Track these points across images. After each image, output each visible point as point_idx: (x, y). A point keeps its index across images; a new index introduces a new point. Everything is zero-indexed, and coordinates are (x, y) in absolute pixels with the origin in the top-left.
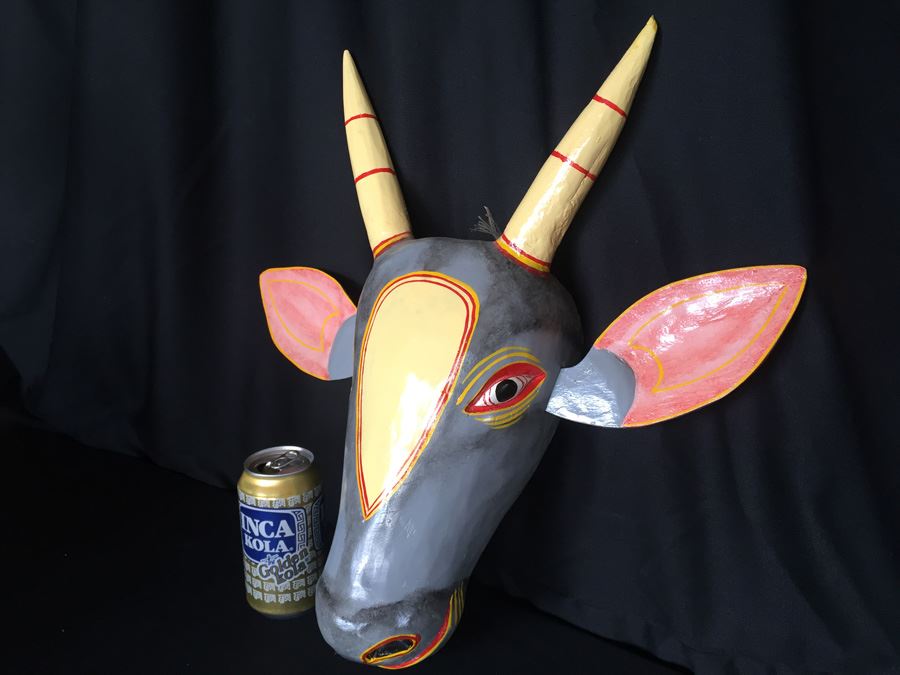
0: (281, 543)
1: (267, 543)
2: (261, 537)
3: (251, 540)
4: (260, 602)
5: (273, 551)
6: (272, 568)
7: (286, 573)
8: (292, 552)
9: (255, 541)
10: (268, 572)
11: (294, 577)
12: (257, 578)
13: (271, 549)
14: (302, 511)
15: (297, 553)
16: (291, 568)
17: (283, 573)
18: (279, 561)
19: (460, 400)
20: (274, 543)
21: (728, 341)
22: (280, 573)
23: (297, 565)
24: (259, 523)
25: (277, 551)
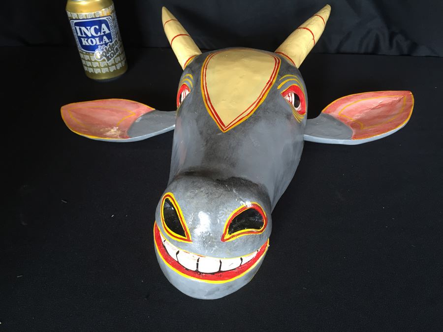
0: (105, 38)
1: (97, 39)
2: (93, 37)
3: (87, 41)
4: (99, 74)
5: (101, 43)
6: (103, 53)
7: (111, 54)
8: (111, 42)
9: (89, 40)
10: (101, 56)
11: (115, 56)
13: (100, 42)
14: (111, 18)
15: (113, 42)
16: (112, 51)
17: (109, 54)
18: (106, 48)
20: (101, 38)
22: (107, 55)
23: (115, 49)
24: (90, 29)
25: (104, 43)
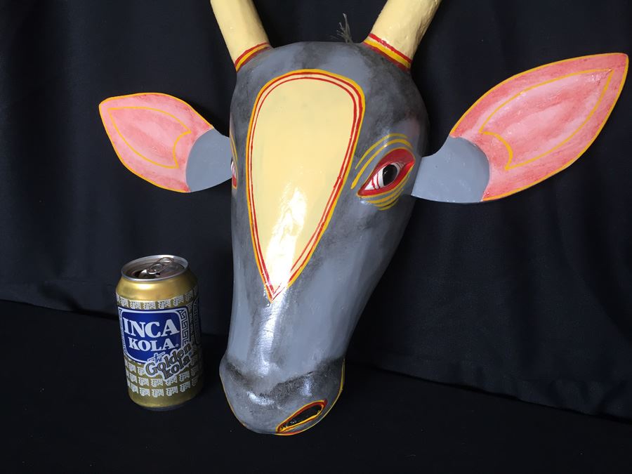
0: (168, 341)
1: (154, 343)
2: (147, 338)
3: (137, 343)
4: (146, 398)
5: (160, 349)
6: (159, 364)
7: (174, 367)
8: (177, 348)
9: (140, 343)
10: (156, 370)
11: (180, 370)
12: (144, 376)
13: (158, 348)
14: (185, 309)
15: (182, 348)
16: (177, 363)
17: (170, 368)
18: (166, 358)
19: (354, 184)
20: (160, 342)
21: (566, 120)
22: (167, 369)
23: (182, 359)
24: (145, 325)
25: (164, 349)
